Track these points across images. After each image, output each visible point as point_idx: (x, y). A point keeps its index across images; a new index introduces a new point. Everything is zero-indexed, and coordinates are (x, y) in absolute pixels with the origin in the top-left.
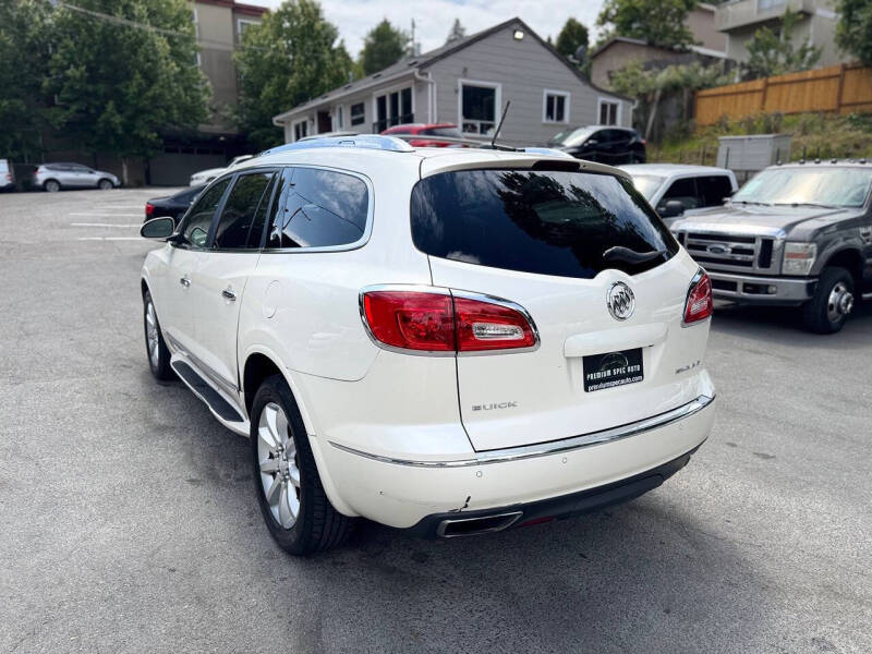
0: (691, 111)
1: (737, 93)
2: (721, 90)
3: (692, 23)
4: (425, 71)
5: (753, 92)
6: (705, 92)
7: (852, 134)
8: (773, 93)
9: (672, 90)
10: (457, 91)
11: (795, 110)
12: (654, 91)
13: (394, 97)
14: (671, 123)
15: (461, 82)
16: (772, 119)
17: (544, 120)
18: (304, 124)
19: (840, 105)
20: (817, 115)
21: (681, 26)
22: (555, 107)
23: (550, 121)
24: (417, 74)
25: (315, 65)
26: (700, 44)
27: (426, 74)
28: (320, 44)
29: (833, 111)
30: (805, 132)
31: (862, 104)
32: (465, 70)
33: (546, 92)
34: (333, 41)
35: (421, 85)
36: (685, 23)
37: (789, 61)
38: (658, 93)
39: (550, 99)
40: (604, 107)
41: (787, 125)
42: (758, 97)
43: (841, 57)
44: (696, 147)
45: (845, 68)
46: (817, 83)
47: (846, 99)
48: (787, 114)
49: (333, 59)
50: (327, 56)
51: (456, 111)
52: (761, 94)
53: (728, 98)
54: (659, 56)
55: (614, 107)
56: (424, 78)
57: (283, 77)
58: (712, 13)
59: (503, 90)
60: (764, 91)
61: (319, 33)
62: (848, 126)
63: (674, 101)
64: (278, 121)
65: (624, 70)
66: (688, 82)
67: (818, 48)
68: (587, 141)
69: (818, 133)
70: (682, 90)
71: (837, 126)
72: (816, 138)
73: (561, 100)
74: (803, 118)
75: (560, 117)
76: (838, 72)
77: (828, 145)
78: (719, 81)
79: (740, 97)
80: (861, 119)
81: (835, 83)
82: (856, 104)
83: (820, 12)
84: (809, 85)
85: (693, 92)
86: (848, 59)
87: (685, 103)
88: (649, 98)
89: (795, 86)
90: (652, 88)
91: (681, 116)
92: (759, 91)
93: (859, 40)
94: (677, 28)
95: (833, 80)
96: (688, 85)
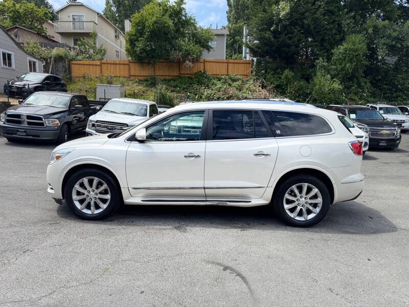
0: (69, 70)
1: (89, 65)
2: (78, 62)
5: (96, 65)
6: (72, 62)
7: (140, 87)
8: (104, 67)
9: (59, 58)
12: (50, 58)
14: (61, 74)
16: (109, 78)
19: (130, 76)
20: (125, 79)
29: (128, 77)
30: (123, 85)
33: (2, 50)
36: (44, 26)
38: (53, 59)
39: (3, 54)
40: (30, 62)
46: (121, 66)
47: (132, 74)
48: (115, 77)
52: (99, 67)
53: (86, 66)
55: (34, 63)
60: (101, 65)
62: (137, 84)
63: (61, 64)
69: (127, 86)
70: (64, 59)
71: (133, 83)
72: (128, 88)
73: (9, 56)
74: (121, 79)
75: (10, 65)
76: (128, 63)
77: (134, 91)
78: (78, 58)
79: (91, 66)
80: (140, 82)
81: (127, 67)
82: (136, 76)
83: (99, 35)
84: (118, 66)
85: (69, 61)
86: (130, 58)
87: (67, 66)
88: (49, 60)
89: (113, 65)
90: (50, 56)
91: (65, 71)
92: (98, 65)
93: (138, 53)
94: (39, 27)
95: (126, 66)
96: (67, 58)
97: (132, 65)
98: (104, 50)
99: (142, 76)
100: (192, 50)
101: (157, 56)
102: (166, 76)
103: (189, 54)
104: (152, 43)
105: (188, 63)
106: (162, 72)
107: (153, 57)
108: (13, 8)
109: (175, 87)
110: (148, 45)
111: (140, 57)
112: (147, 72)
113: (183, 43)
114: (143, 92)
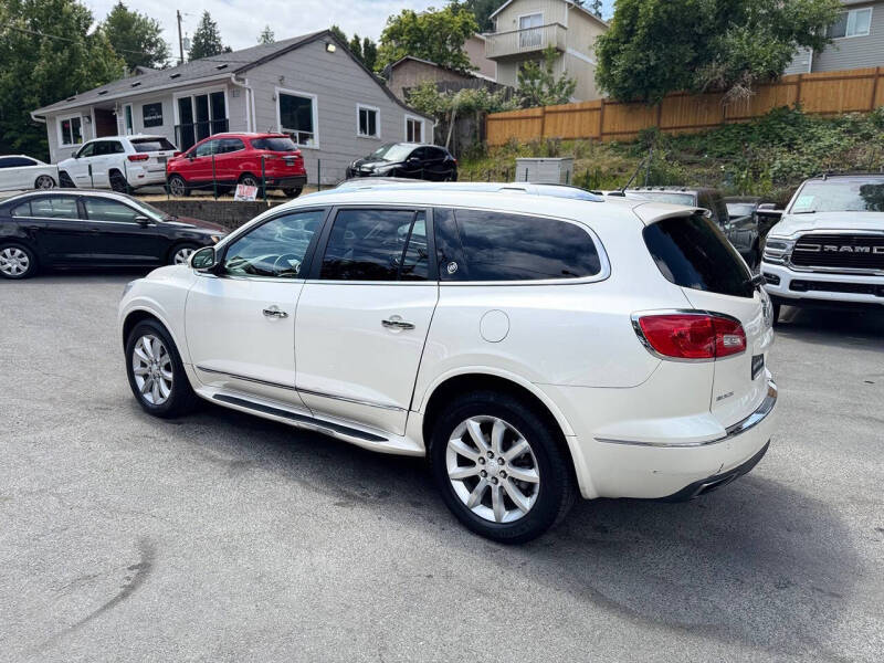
0: (482, 133)
1: (520, 118)
2: (507, 114)
3: (469, 49)
4: (241, 76)
5: (533, 118)
6: (493, 116)
7: (615, 159)
8: (549, 119)
9: (466, 111)
10: (274, 100)
11: (568, 136)
12: (451, 111)
13: (202, 100)
14: (467, 142)
15: (278, 90)
16: (553, 143)
17: (359, 134)
18: (76, 122)
19: (602, 134)
20: (586, 141)
21: (459, 50)
22: (367, 121)
23: (363, 135)
24: (233, 79)
25: (66, 53)
26: (477, 69)
27: (243, 80)
28: (71, 29)
29: (597, 138)
30: (579, 155)
31: (617, 134)
32: (282, 78)
33: (359, 106)
34: (87, 27)
35: (237, 91)
36: (463, 48)
37: (552, 92)
38: (454, 113)
39: (362, 113)
40: (410, 123)
41: (565, 149)
42: (537, 123)
43: (601, 93)
44: (492, 165)
45: (604, 102)
46: (584, 113)
47: (607, 129)
48: (565, 139)
49: (89, 47)
50: (81, 43)
51: (275, 119)
52: (540, 121)
53: (513, 122)
54: (448, 78)
55: (418, 124)
56: (240, 83)
57: (25, 62)
58: (482, 41)
59: (319, 101)
60: (542, 118)
61: (69, 16)
62: (611, 152)
63: (468, 122)
64: (36, 117)
65: (419, 89)
66: (479, 106)
67: (573, 81)
68: (409, 157)
69: (588, 157)
70: (474, 111)
71: (603, 151)
72: (588, 161)
73: (372, 114)
74: (578, 143)
75: (372, 132)
76: (598, 105)
77: (599, 168)
78: (504, 105)
79: (523, 122)
80: (620, 147)
81: (596, 115)
82: (614, 134)
83: (569, 50)
84: (577, 115)
85: (484, 115)
86: (606, 95)
87: (478, 125)
88: (447, 117)
89: (567, 115)
90: (449, 108)
91: (475, 136)
92: (538, 117)
93: (617, 81)
94: (456, 52)
95: (595, 112)
96: (480, 108)
97: (608, 109)
98: (569, 82)
99: (629, 133)
100: (757, 56)
101: (661, 82)
102: (687, 127)
103: (746, 66)
104: (650, 53)
105: (741, 91)
106: (678, 118)
107: (652, 86)
108: (411, 25)
109: (700, 153)
110: (641, 59)
111: (624, 88)
112: (639, 123)
113: (735, 41)
114: (620, 170)
